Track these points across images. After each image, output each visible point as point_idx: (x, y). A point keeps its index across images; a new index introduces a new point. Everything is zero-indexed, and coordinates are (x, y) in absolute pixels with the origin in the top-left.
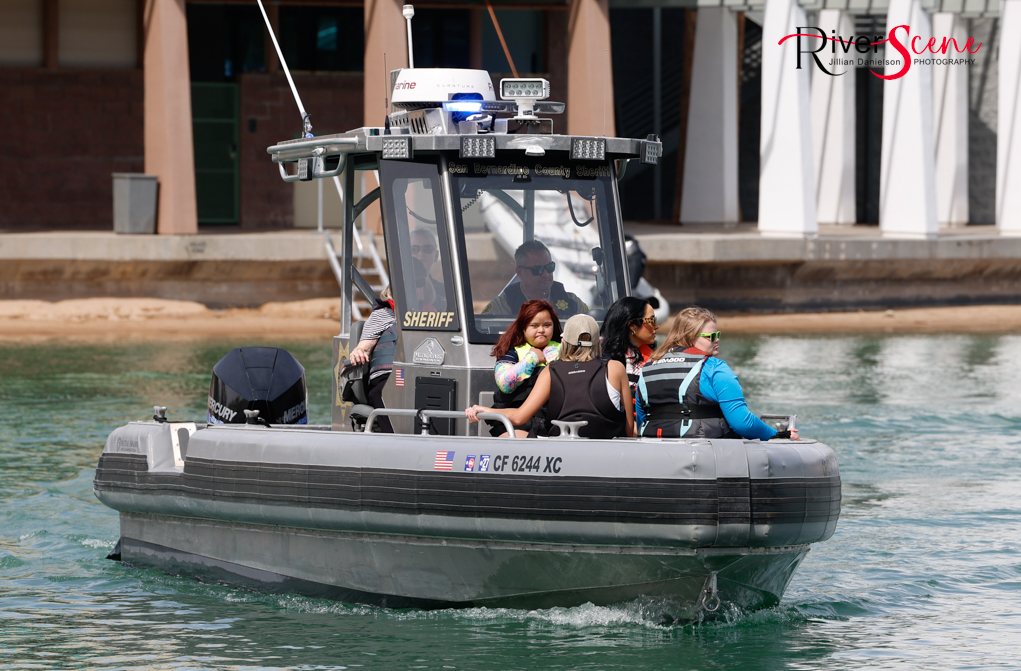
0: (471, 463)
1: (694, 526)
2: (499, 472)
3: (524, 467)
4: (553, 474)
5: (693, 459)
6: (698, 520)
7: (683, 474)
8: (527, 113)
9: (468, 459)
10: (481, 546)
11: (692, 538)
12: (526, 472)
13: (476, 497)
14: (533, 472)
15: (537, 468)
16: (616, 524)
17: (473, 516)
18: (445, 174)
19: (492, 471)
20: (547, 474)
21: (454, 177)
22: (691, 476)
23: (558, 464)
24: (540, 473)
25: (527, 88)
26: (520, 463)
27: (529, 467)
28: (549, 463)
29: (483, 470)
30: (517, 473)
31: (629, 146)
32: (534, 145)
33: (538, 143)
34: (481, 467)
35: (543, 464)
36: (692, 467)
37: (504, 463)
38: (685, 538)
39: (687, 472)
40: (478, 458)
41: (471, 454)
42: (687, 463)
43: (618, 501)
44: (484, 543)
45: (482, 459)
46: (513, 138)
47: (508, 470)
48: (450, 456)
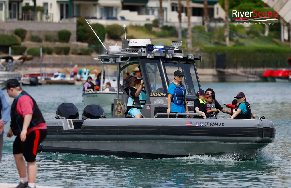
0: (198, 124)
1: (258, 138)
2: (206, 126)
3: (214, 125)
4: (222, 126)
5: (258, 123)
6: (259, 136)
7: (256, 126)
8: (177, 49)
9: (197, 123)
10: (197, 143)
11: (258, 140)
12: (214, 126)
13: (199, 131)
14: (216, 126)
15: (217, 125)
16: (238, 137)
17: (198, 136)
18: (161, 62)
19: (204, 126)
20: (220, 126)
21: (163, 62)
22: (258, 127)
23: (223, 124)
24: (218, 126)
25: (178, 43)
26: (212, 124)
27: (215, 125)
28: (221, 124)
29: (202, 125)
30: (212, 126)
31: (199, 57)
32: (180, 56)
33: (181, 56)
34: (201, 125)
35: (219, 124)
36: (258, 125)
37: (208, 124)
38: (256, 140)
39: (257, 126)
40: (200, 123)
41: (197, 122)
42: (257, 124)
43: (240, 132)
44: (198, 142)
45: (201, 123)
46: (176, 54)
47: (209, 126)
48: (191, 123)
